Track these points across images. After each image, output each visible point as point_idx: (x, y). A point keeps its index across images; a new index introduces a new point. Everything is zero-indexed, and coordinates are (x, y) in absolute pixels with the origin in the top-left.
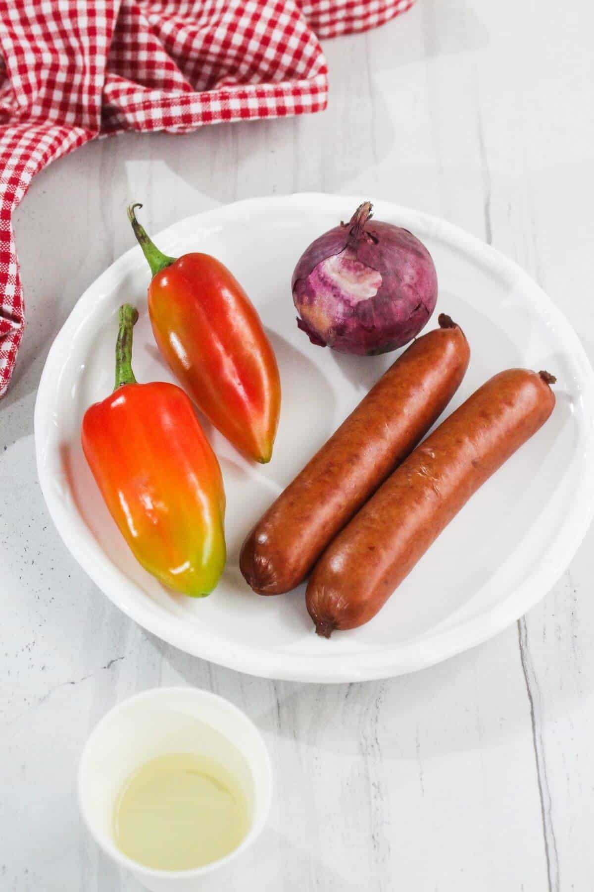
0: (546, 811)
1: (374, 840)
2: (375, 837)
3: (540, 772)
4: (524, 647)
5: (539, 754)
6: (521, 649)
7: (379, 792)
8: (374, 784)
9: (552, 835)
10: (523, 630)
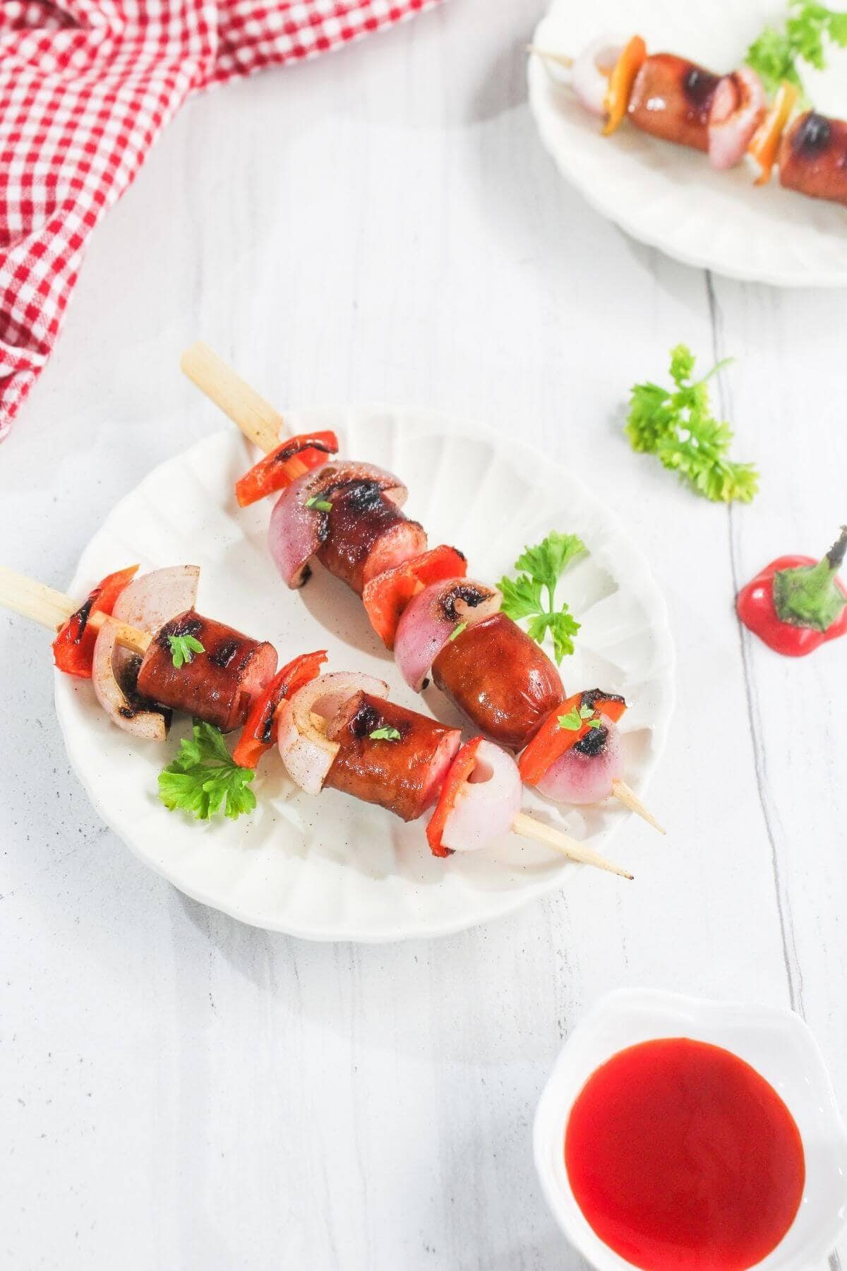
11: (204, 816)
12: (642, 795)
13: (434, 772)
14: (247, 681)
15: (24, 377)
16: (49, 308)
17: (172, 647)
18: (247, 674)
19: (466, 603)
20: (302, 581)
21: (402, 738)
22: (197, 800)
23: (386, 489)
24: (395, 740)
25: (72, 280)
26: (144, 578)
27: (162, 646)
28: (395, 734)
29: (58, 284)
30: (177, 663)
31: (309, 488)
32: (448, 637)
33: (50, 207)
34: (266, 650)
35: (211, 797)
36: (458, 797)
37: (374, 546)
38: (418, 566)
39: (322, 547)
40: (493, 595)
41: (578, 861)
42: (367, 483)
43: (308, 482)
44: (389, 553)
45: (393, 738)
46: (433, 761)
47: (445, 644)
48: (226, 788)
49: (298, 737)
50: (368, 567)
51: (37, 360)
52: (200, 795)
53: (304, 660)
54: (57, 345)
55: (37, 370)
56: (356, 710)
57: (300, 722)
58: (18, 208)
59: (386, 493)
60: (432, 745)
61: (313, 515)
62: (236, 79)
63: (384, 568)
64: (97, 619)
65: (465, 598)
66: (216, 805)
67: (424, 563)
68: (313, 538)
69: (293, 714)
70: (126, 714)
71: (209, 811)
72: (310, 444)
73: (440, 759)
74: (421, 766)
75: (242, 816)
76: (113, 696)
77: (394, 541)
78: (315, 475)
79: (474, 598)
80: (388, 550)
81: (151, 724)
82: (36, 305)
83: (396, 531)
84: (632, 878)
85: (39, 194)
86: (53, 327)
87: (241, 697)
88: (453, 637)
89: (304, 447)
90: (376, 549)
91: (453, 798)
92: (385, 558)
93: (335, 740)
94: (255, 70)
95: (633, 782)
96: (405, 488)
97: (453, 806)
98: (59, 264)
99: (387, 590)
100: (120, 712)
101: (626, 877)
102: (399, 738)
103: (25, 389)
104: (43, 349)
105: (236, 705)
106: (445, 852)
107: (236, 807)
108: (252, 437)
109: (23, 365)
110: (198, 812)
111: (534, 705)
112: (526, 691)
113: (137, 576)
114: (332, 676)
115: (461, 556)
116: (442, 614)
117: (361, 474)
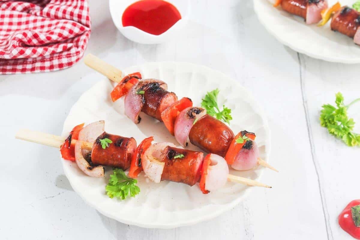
0: (327, 220)
1: (246, 232)
2: (247, 230)
3: (324, 204)
4: (314, 154)
5: (323, 197)
6: (312, 154)
7: (248, 212)
8: (246, 209)
9: (330, 231)
10: (313, 147)
11: (124, 198)
12: (268, 161)
13: (198, 166)
14: (128, 150)
17: (101, 143)
18: (128, 147)
19: (195, 114)
20: (139, 121)
21: (185, 156)
22: (120, 193)
23: (161, 84)
24: (183, 157)
26: (86, 127)
27: (97, 143)
28: (182, 155)
30: (104, 147)
31: (136, 89)
32: (192, 124)
34: (132, 140)
35: (125, 191)
36: (208, 171)
37: (161, 101)
38: (177, 105)
39: (144, 106)
40: (204, 110)
41: (251, 186)
42: (154, 84)
43: (135, 87)
44: (167, 103)
45: (182, 157)
46: (197, 162)
47: (192, 126)
48: (129, 188)
49: (150, 163)
50: (161, 109)
52: (121, 191)
53: (146, 140)
56: (167, 151)
57: (150, 158)
59: (161, 86)
60: (195, 157)
61: (139, 96)
63: (166, 108)
64: (73, 141)
65: (195, 112)
66: (127, 194)
67: (179, 104)
68: (140, 103)
69: (147, 156)
70: (90, 169)
71: (125, 197)
72: (133, 76)
73: (199, 161)
74: (193, 164)
75: (137, 196)
76: (84, 164)
77: (168, 99)
78: (137, 84)
79: (198, 111)
80: (166, 102)
81: (99, 171)
83: (167, 96)
84: (271, 187)
87: (128, 155)
88: (194, 124)
89: (131, 78)
90: (162, 102)
91: (206, 171)
92: (166, 105)
93: (162, 161)
95: (264, 159)
96: (166, 84)
97: (207, 174)
99: (168, 114)
100: (88, 168)
101: (269, 187)
102: (184, 157)
105: (126, 158)
106: (207, 192)
107: (134, 193)
108: (113, 79)
110: (121, 197)
111: (226, 139)
112: (222, 135)
113: (84, 126)
114: (156, 144)
115: (190, 100)
116: (189, 117)
117: (152, 81)
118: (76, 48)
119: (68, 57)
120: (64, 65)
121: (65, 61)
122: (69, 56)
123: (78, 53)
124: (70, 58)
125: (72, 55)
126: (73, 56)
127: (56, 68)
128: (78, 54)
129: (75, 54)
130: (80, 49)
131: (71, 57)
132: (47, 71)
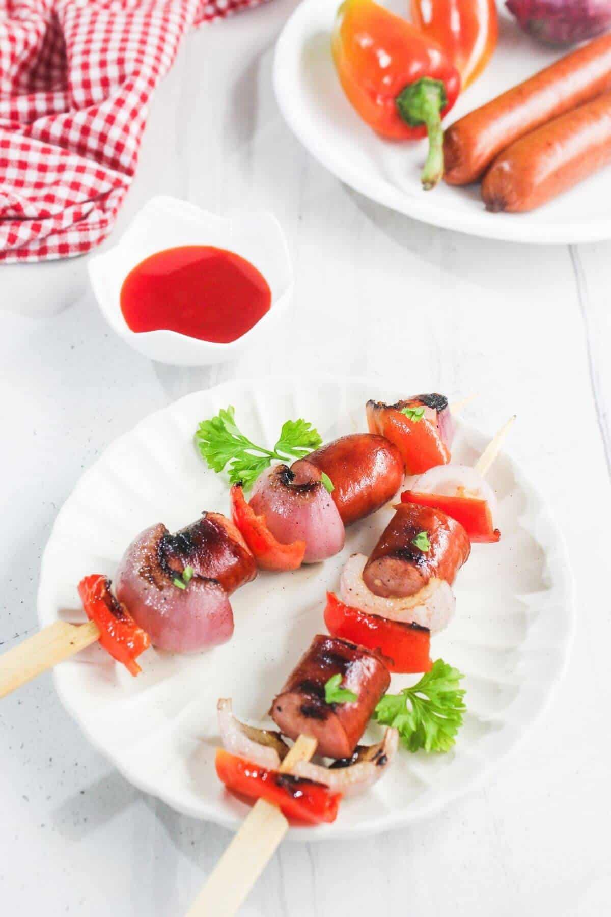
15: (119, 192)
16: (130, 144)
25: (143, 126)
29: (135, 127)
33: (122, 79)
51: (126, 179)
54: (138, 169)
55: (126, 187)
58: (99, 83)
62: (217, 20)
82: (122, 141)
85: (113, 72)
86: (135, 157)
94: (230, 13)
98: (134, 114)
103: (120, 199)
104: (130, 172)
109: (117, 184)
118: (101, 212)
119: (81, 230)
120: (70, 249)
121: (73, 238)
122: (82, 227)
123: (103, 223)
124: (86, 232)
125: (89, 227)
126: (93, 229)
127: (53, 252)
128: (104, 225)
129: (98, 226)
130: (108, 215)
131: (88, 230)
132: (32, 258)
